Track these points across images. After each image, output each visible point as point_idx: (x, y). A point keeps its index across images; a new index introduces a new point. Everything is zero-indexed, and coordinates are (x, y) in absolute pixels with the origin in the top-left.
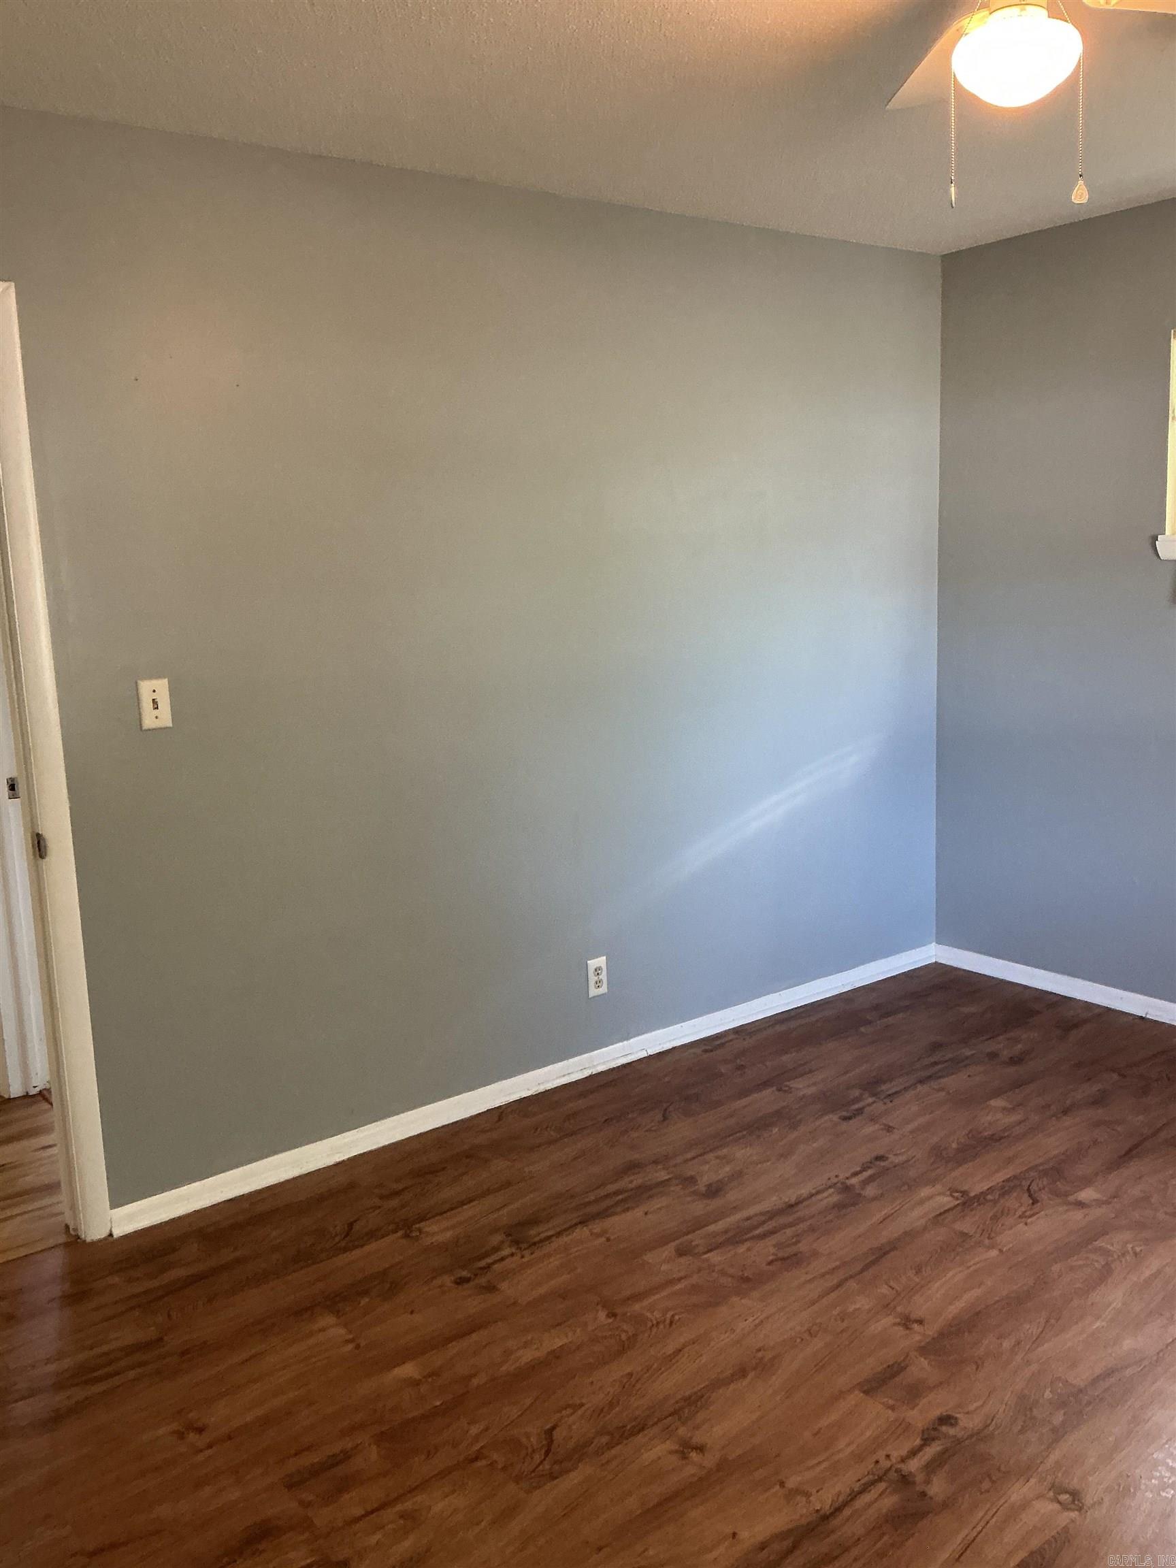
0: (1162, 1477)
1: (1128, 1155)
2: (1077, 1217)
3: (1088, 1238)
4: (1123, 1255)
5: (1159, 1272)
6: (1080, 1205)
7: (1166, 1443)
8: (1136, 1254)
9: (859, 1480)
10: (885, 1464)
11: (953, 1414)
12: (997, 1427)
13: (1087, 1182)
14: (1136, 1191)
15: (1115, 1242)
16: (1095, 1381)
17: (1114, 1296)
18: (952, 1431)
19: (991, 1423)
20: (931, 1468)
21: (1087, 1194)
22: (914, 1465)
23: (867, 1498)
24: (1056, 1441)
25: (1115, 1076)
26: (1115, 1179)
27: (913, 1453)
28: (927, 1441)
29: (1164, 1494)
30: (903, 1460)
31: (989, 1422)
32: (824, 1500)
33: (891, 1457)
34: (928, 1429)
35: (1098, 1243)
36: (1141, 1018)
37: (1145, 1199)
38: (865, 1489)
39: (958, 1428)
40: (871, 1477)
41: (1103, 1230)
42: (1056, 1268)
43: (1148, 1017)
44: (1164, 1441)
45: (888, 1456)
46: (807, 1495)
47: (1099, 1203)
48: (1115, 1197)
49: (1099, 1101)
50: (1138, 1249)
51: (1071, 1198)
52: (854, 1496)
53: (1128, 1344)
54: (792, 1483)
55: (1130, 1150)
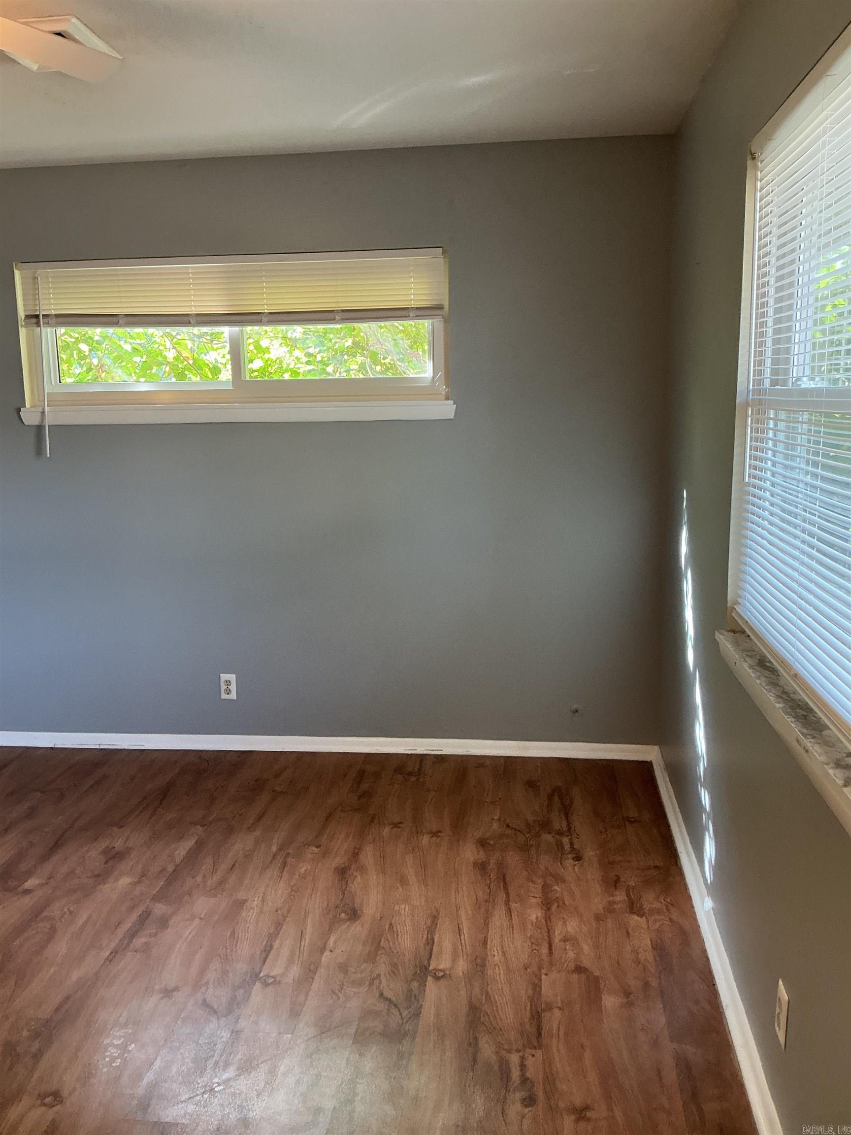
0: (112, 1054)
1: (56, 846)
2: (27, 901)
3: (36, 914)
4: (62, 916)
5: (89, 918)
6: (27, 892)
7: (111, 1030)
8: (70, 912)
13: (29, 874)
14: (64, 870)
15: (55, 910)
16: (57, 1010)
17: (60, 947)
21: (30, 884)
24: (37, 1063)
25: (39, 794)
26: (48, 867)
29: (114, 1065)
35: (45, 914)
36: (52, 748)
37: (72, 872)
41: (47, 903)
42: (17, 943)
43: (56, 746)
44: (109, 1030)
47: (42, 885)
48: (50, 879)
49: (31, 813)
50: (72, 909)
51: (20, 889)
53: (75, 976)
55: (56, 843)
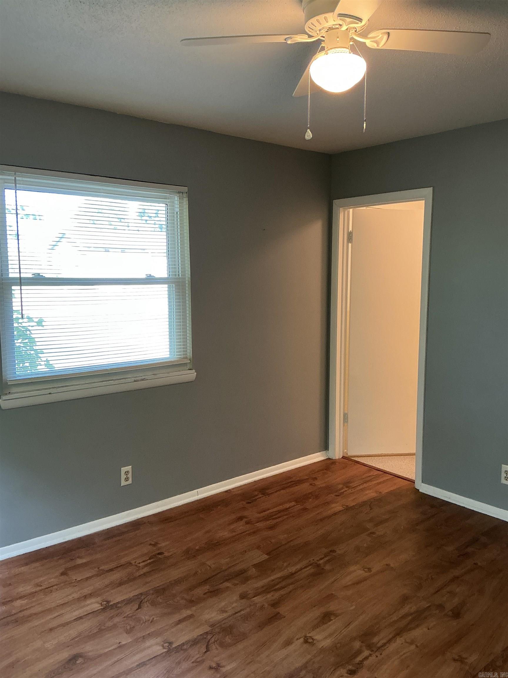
9: (387, 647)
10: (377, 654)
11: (349, 675)
12: (330, 669)
18: (350, 667)
19: (332, 671)
20: (359, 652)
22: (366, 653)
23: (384, 641)
24: (307, 663)
27: (366, 658)
28: (361, 662)
30: (370, 655)
31: (333, 672)
32: (399, 641)
33: (375, 657)
34: (360, 669)
38: (385, 644)
39: (348, 668)
40: (383, 649)
45: (377, 657)
46: (406, 642)
52: (389, 641)
54: (413, 647)
